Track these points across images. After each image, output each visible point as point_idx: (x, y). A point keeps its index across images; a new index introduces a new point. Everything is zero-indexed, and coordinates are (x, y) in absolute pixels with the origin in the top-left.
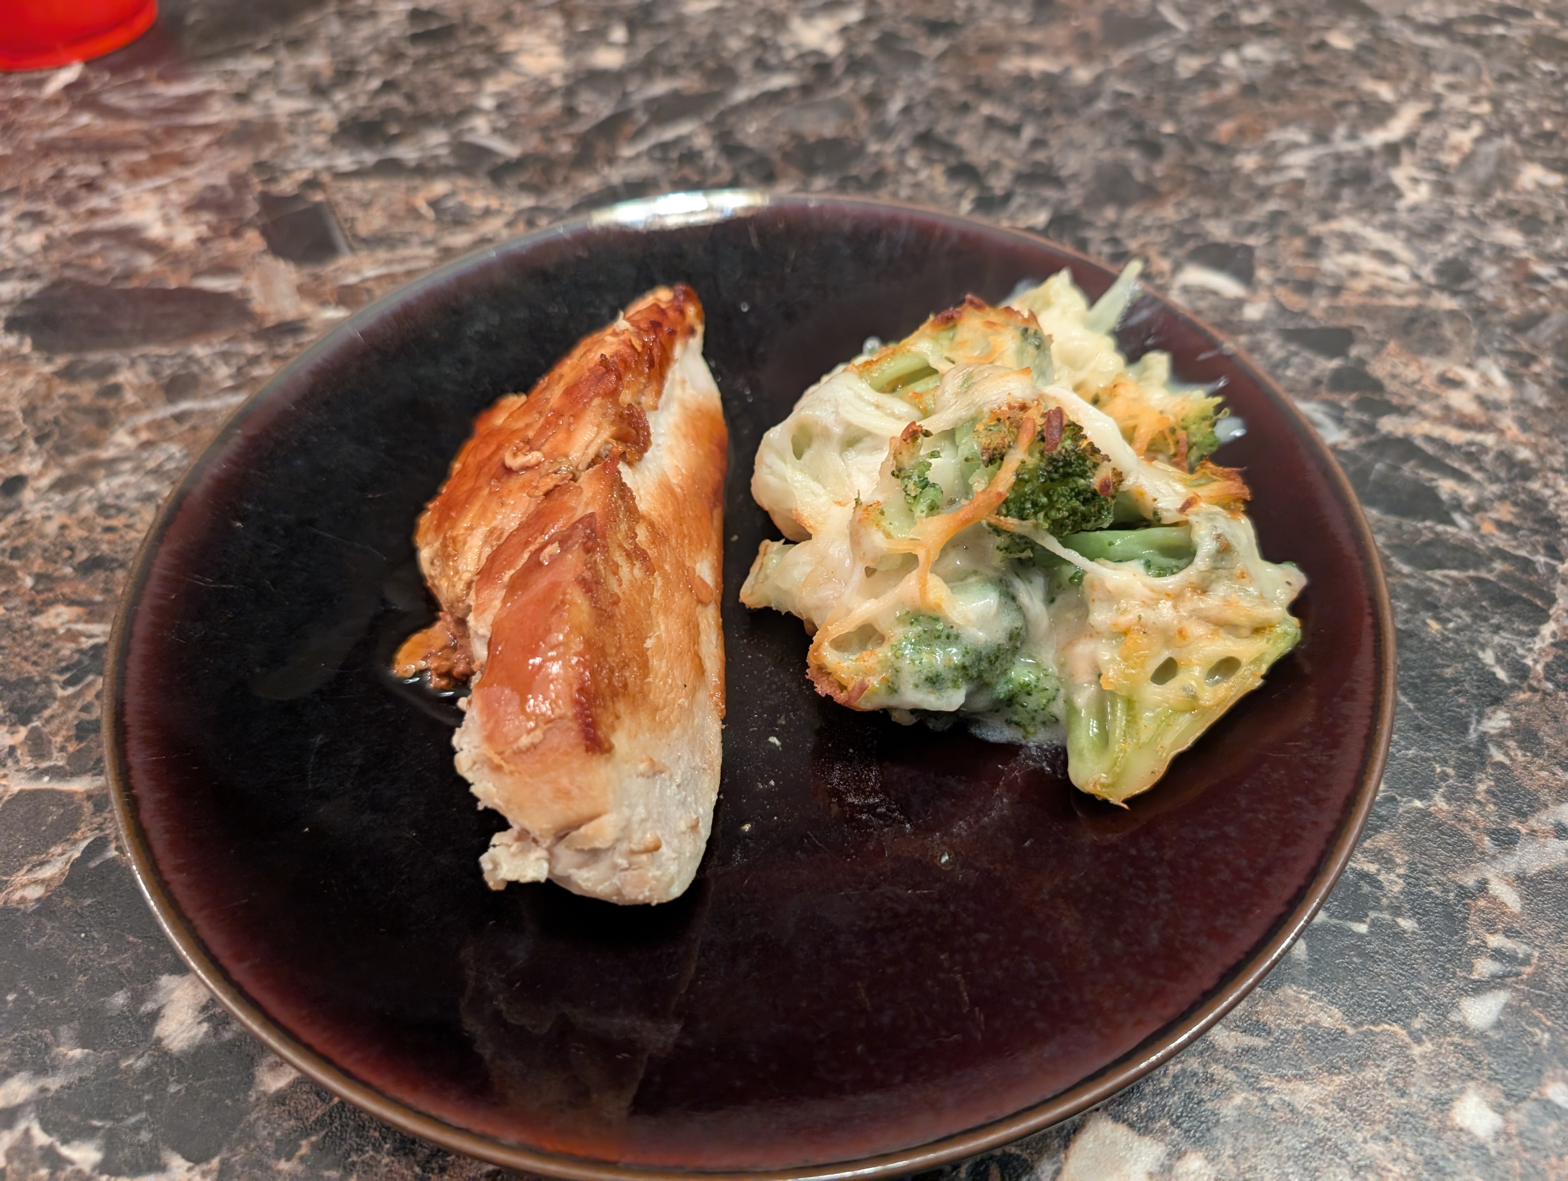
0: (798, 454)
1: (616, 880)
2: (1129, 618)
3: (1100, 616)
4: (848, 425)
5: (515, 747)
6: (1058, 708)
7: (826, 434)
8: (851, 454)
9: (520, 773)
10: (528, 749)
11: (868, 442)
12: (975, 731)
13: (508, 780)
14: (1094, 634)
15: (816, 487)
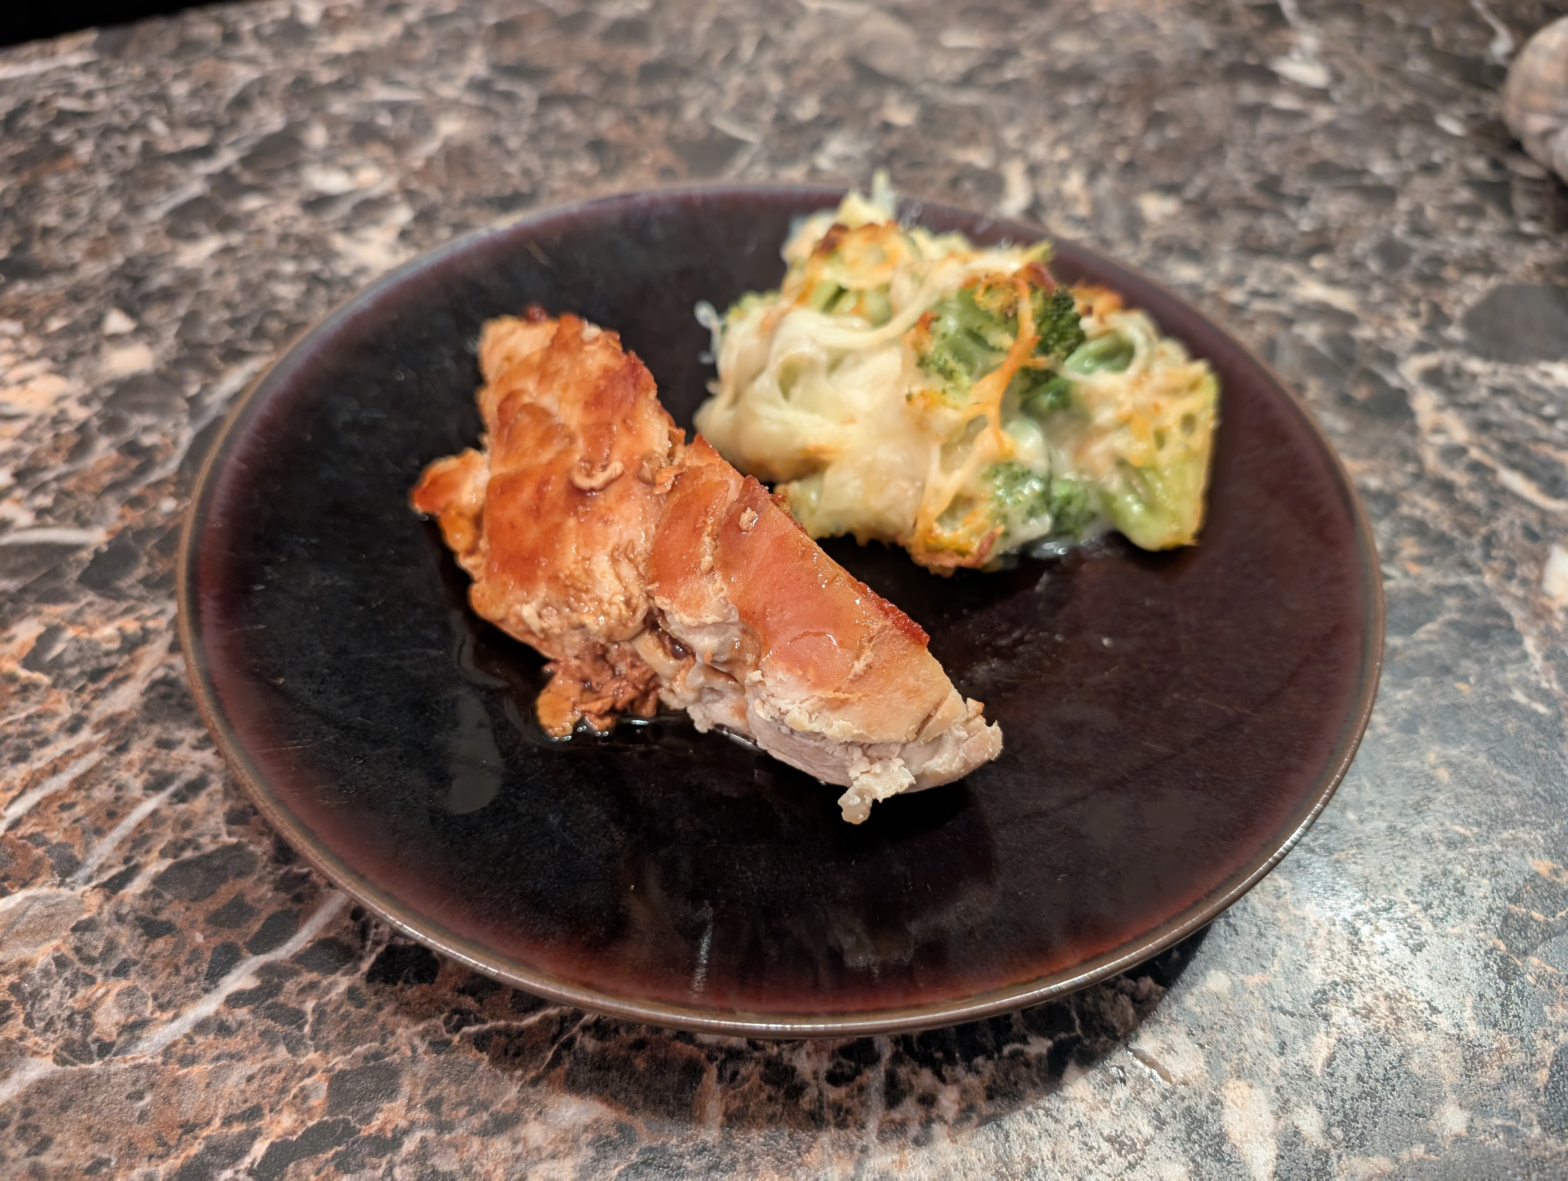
0: (786, 394)
1: (962, 754)
2: (1127, 408)
3: (1104, 416)
4: (830, 350)
5: (851, 677)
6: (1094, 505)
7: (811, 365)
8: (835, 377)
9: (866, 696)
10: (865, 672)
11: (849, 361)
12: (1035, 554)
13: (859, 708)
14: (1103, 432)
15: (817, 418)
